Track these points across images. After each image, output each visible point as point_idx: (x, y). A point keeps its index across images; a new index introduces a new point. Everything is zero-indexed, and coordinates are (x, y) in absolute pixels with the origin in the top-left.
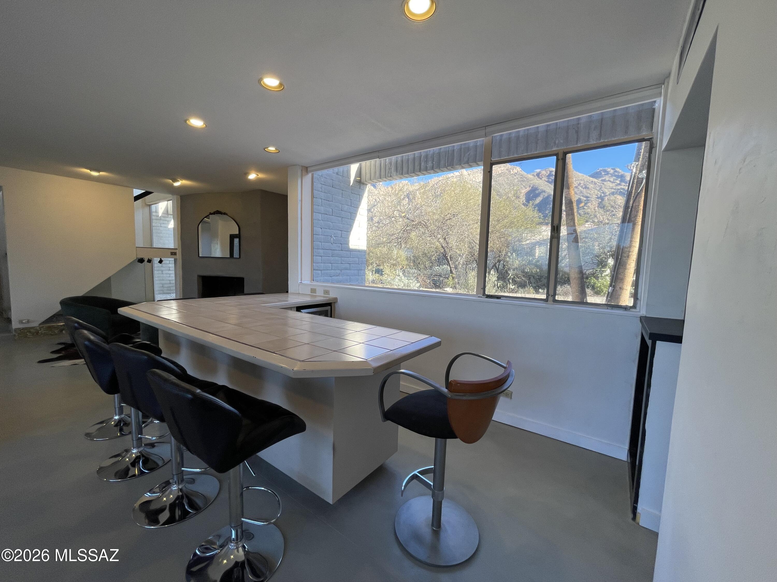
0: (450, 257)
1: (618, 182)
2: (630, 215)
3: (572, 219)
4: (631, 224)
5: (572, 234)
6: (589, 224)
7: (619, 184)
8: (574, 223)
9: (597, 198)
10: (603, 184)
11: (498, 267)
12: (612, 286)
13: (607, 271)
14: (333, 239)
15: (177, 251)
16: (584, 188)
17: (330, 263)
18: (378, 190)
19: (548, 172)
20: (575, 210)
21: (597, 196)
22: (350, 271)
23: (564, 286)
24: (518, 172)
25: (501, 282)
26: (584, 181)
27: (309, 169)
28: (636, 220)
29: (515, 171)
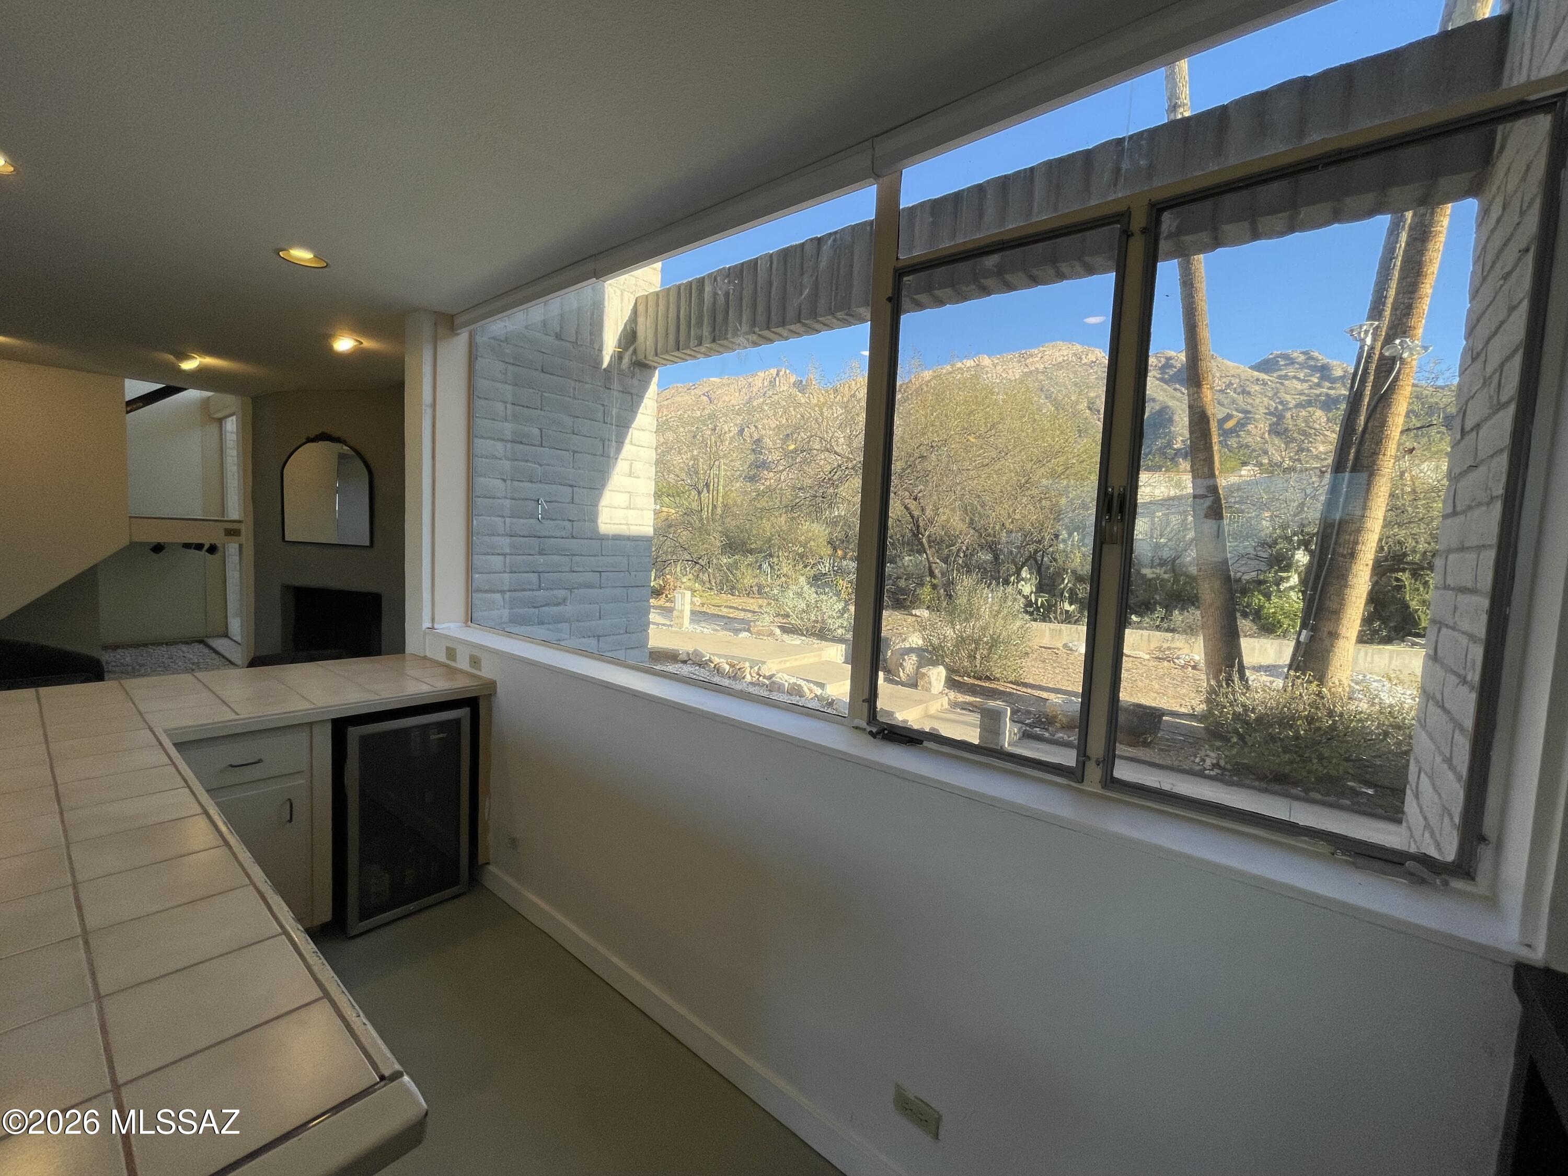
0: (929, 540)
1: (1316, 380)
2: (1358, 452)
3: (1205, 460)
4: (1365, 475)
5: (1206, 496)
6: (1249, 471)
7: (1318, 385)
8: (1211, 468)
9: (1265, 414)
10: (1282, 384)
11: (1042, 562)
12: (1310, 627)
13: (1291, 579)
14: (543, 507)
15: (243, 527)
16: (1239, 394)
17: (534, 572)
18: (807, 395)
19: (1163, 360)
20: (1215, 439)
21: (1269, 409)
22: (601, 591)
23: (1188, 612)
24: (1097, 359)
25: (1044, 597)
26: (1240, 379)
27: (457, 321)
28: (1374, 463)
29: (1092, 357)
